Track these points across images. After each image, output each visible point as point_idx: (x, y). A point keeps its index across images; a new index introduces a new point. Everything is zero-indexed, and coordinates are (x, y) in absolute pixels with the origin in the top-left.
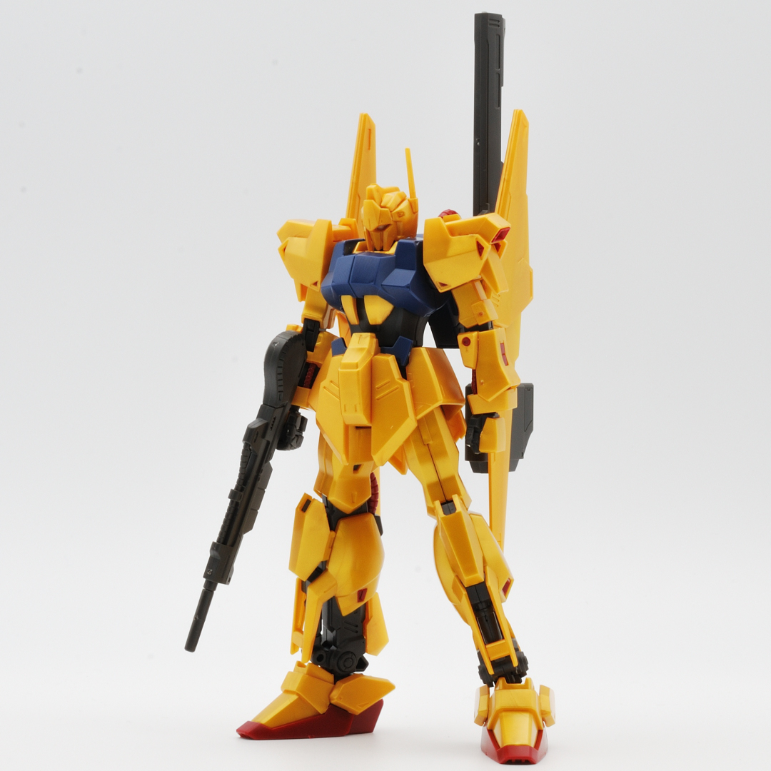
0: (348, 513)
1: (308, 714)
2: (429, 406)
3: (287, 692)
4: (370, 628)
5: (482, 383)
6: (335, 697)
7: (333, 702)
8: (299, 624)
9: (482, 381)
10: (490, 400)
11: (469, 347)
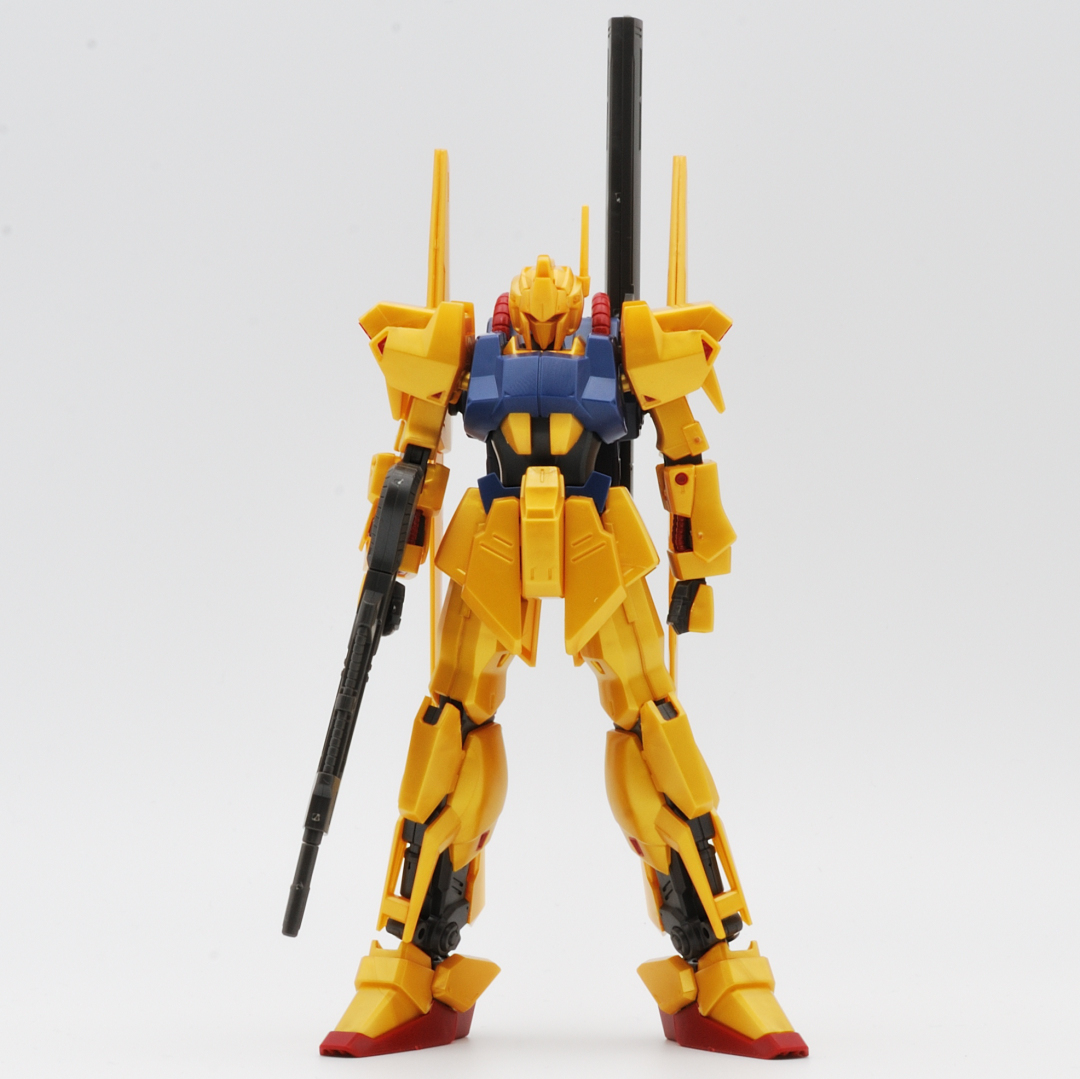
0: (479, 723)
1: (408, 1014)
2: (643, 570)
3: (365, 985)
4: (476, 886)
5: (701, 537)
6: (444, 988)
7: (437, 996)
8: (392, 886)
9: (700, 533)
10: (710, 560)
11: (686, 486)
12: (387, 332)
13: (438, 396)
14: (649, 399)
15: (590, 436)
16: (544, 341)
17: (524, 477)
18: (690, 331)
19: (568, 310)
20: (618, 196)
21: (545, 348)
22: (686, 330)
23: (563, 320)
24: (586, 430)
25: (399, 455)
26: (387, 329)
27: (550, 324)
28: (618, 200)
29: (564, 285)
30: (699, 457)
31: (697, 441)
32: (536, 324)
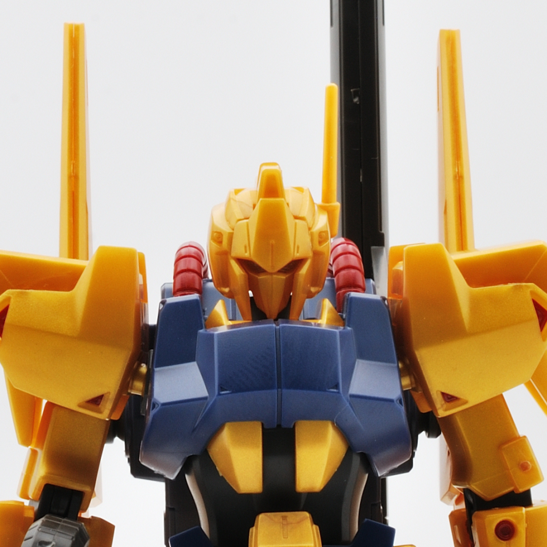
12: (8, 299)
13: (96, 402)
14: (449, 398)
15: (356, 461)
16: (273, 304)
17: (253, 530)
18: (511, 285)
19: (311, 254)
20: (356, 94)
21: (275, 316)
22: (506, 283)
23: (304, 270)
24: (350, 450)
25: (30, 504)
26: (8, 293)
27: (283, 277)
28: (356, 100)
29: (305, 213)
30: (528, 493)
31: (524, 467)
32: (262, 277)
